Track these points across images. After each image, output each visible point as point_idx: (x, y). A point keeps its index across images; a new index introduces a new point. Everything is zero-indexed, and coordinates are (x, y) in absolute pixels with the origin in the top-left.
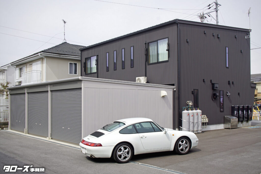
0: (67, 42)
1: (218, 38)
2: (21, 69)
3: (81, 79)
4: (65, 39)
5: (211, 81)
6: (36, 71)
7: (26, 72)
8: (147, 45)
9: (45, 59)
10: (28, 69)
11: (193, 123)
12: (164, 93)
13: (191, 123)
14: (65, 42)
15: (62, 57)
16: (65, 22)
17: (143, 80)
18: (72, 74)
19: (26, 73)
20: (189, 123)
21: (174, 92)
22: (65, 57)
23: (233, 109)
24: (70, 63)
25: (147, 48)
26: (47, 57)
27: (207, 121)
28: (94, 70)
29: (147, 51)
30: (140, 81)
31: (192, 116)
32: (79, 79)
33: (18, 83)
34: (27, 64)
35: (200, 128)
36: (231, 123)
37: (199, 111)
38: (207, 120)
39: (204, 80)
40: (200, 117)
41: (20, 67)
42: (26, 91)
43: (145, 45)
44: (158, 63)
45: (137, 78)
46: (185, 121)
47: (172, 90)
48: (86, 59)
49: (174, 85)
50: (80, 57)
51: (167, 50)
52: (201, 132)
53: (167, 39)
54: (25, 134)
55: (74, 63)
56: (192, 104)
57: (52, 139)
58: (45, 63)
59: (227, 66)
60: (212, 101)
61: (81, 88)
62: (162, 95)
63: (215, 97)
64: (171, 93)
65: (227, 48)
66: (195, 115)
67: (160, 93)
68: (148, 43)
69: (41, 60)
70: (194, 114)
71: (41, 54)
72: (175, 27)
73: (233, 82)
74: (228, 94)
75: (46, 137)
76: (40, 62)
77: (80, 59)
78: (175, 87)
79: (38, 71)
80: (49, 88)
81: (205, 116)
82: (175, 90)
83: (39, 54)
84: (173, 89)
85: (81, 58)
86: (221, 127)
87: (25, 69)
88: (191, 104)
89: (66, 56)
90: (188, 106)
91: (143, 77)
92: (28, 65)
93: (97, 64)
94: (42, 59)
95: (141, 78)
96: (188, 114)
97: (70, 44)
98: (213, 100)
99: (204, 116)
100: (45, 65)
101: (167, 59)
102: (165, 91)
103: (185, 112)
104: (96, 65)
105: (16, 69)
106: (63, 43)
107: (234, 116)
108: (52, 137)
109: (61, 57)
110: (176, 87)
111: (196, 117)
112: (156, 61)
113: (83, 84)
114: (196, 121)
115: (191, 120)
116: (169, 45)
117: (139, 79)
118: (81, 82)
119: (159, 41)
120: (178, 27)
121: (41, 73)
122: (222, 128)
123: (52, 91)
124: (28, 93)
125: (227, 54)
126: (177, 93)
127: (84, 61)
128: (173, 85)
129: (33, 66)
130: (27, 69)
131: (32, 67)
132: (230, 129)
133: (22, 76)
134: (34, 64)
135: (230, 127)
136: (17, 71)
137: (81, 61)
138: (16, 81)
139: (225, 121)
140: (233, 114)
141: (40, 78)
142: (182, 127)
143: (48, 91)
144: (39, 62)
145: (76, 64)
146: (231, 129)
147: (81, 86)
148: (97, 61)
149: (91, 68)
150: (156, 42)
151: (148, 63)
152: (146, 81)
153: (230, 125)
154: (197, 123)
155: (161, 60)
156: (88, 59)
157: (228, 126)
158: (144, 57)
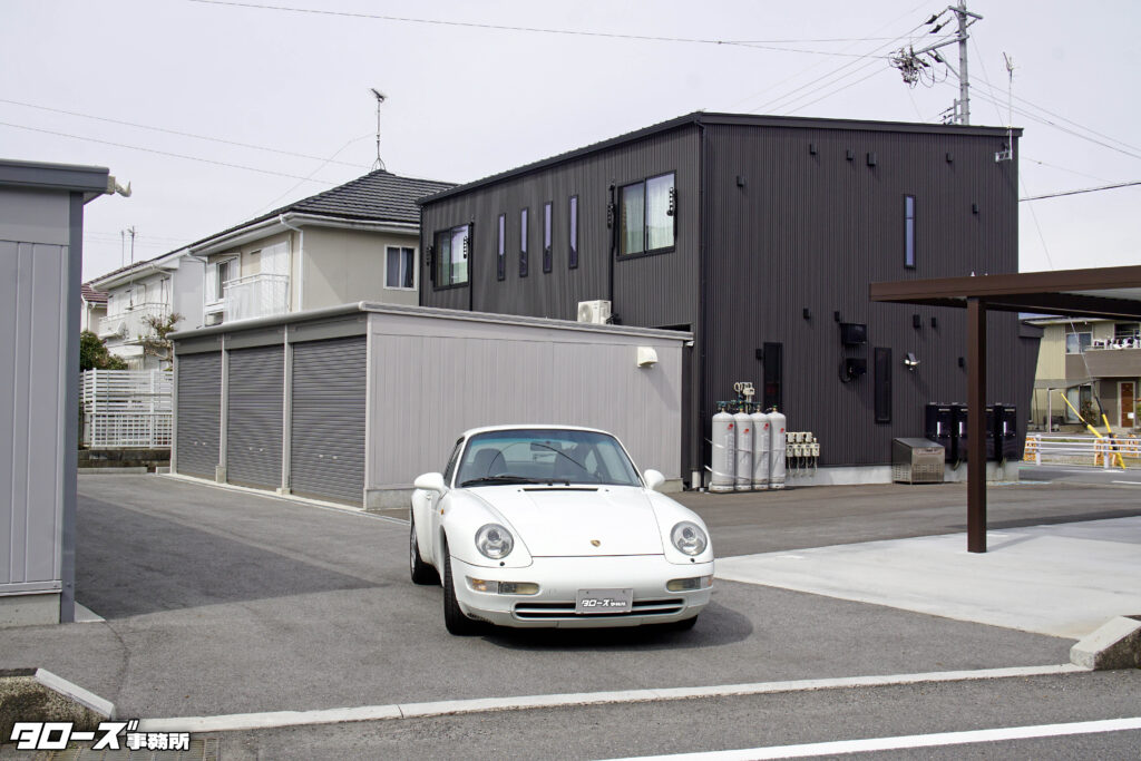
0: (388, 170)
1: (871, 166)
2: (223, 269)
3: (364, 309)
4: (379, 159)
5: (837, 315)
6: (270, 277)
7: (241, 281)
8: (618, 193)
9: (301, 236)
10: (248, 269)
11: (752, 455)
12: (646, 353)
13: (741, 455)
14: (378, 168)
15: (361, 227)
16: (380, 97)
17: (595, 311)
18: (398, 286)
19: (238, 283)
20: (736, 455)
21: (687, 351)
22: (371, 228)
23: (932, 415)
24: (389, 249)
25: (616, 202)
26: (307, 228)
27: (816, 453)
28: (462, 276)
29: (617, 212)
30: (589, 317)
31: (747, 430)
32: (357, 309)
33: (212, 317)
34: (244, 251)
35: (779, 473)
36: (914, 462)
37: (776, 417)
38: (814, 450)
39: (806, 311)
40: (778, 438)
41: (222, 261)
42: (223, 345)
43: (609, 194)
44: (648, 253)
45: (581, 304)
46: (719, 446)
47: (681, 344)
48: (436, 235)
49: (689, 330)
50: (418, 226)
51: (670, 213)
52: (781, 486)
53: (672, 176)
54: (219, 482)
55: (403, 249)
56: (753, 393)
57: (291, 492)
58: (301, 252)
59: (910, 262)
60: (840, 384)
61: (365, 336)
62: (641, 360)
63: (852, 370)
64: (678, 353)
65: (909, 201)
66: (759, 428)
67: (635, 355)
68: (621, 188)
69: (290, 237)
70: (753, 425)
71: (287, 219)
72: (693, 139)
73: (934, 320)
74: (907, 362)
75: (274, 489)
76: (285, 243)
77: (418, 232)
78: (691, 336)
79: (276, 278)
80: (286, 335)
81: (809, 434)
82: (691, 344)
83: (281, 217)
84: (685, 342)
85: (421, 229)
86: (881, 475)
87: (235, 269)
88: (748, 391)
89: (374, 225)
90: (737, 398)
91: (598, 302)
92: (247, 253)
93: (470, 256)
94: (289, 234)
95: (591, 304)
96: (731, 426)
97: (397, 175)
98: (843, 381)
99: (805, 436)
100: (300, 255)
101: (671, 243)
102: (654, 347)
103: (721, 419)
104: (465, 256)
105: (208, 266)
106: (372, 175)
107: (935, 441)
108: (294, 489)
109: (357, 227)
110: (694, 337)
111: (761, 436)
112: (642, 250)
113: (369, 324)
114: (761, 448)
115: (744, 445)
116: (676, 195)
117: (585, 308)
118: (366, 318)
119: (650, 182)
120: (701, 138)
121: (289, 284)
122: (885, 482)
123: (293, 345)
124: (229, 351)
125: (910, 223)
126: (696, 355)
127: (429, 242)
128: (686, 328)
129: (262, 261)
130: (244, 268)
131: (259, 260)
132: (908, 483)
133: (225, 292)
134: (265, 250)
135: (910, 479)
136: (212, 276)
137: (420, 238)
138: (207, 310)
139: (897, 457)
140: (929, 434)
141: (286, 303)
142: (710, 467)
143: (283, 345)
144: (283, 245)
145: (410, 252)
146: (914, 483)
147: (366, 329)
148: (470, 242)
149: (451, 266)
150: (642, 184)
151: (618, 255)
152: (609, 315)
153: (910, 472)
154: (767, 455)
155: (655, 244)
156: (445, 235)
157: (905, 474)
158: (609, 233)
